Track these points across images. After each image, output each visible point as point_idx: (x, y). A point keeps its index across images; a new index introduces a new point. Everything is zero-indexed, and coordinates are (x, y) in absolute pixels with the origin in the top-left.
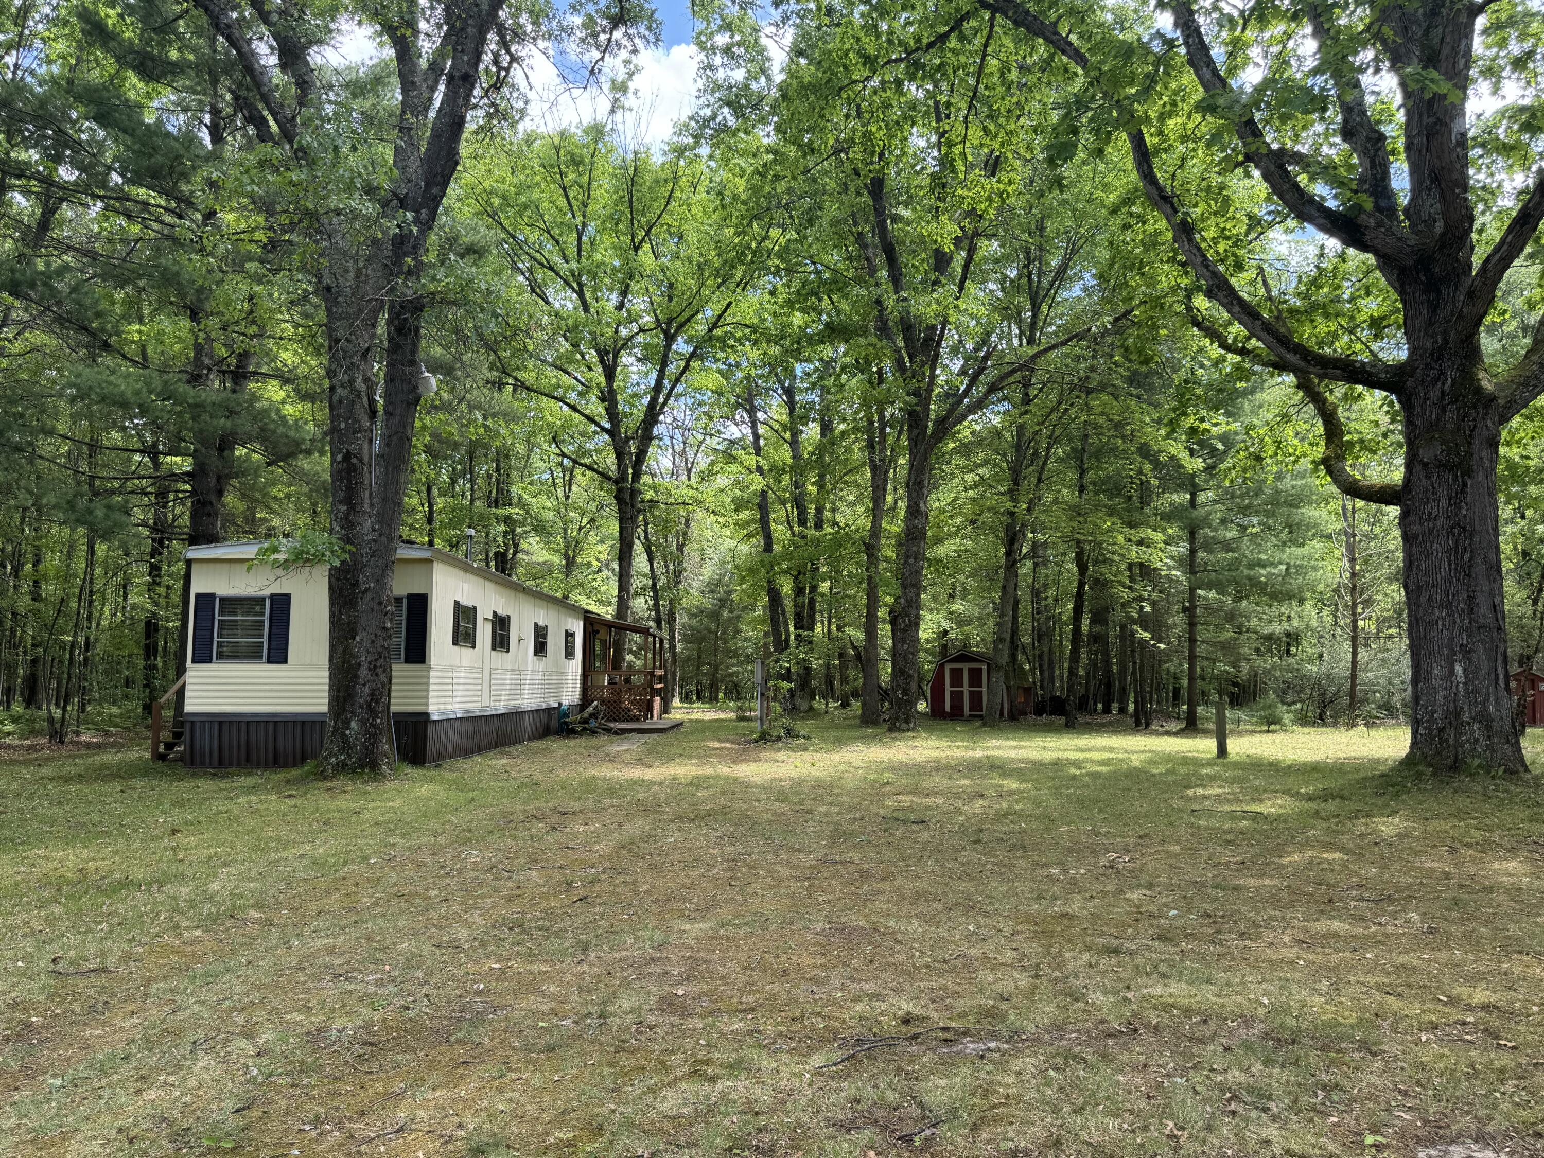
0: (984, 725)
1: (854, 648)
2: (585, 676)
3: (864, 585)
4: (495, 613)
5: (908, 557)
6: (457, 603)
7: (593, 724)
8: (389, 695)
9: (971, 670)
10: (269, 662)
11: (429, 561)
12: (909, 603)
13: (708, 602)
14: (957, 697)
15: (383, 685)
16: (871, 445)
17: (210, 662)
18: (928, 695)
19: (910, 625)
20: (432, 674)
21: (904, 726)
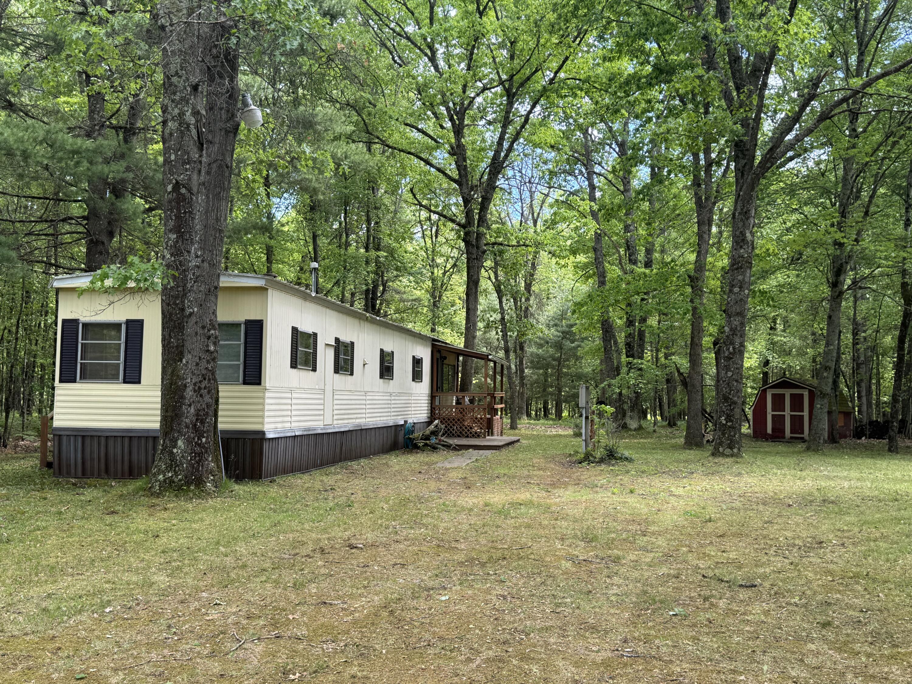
0: (808, 449)
1: (680, 374)
2: (433, 397)
3: (689, 316)
4: (337, 340)
5: (733, 286)
6: (295, 330)
7: (433, 440)
8: (216, 416)
9: (793, 397)
10: (125, 382)
11: (262, 290)
12: (734, 331)
13: (552, 333)
14: (778, 421)
15: (208, 406)
16: (696, 183)
17: (74, 381)
18: (750, 417)
19: (734, 353)
20: (267, 395)
21: (728, 451)
